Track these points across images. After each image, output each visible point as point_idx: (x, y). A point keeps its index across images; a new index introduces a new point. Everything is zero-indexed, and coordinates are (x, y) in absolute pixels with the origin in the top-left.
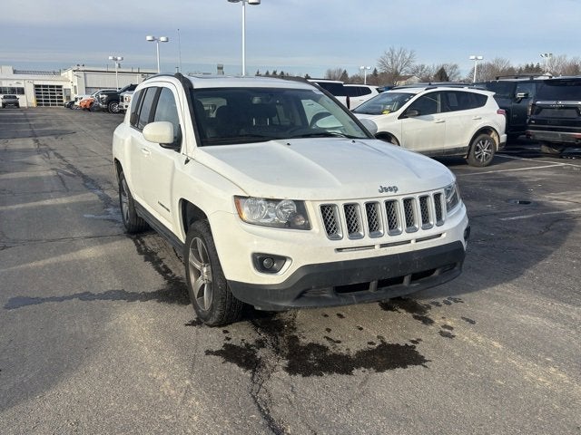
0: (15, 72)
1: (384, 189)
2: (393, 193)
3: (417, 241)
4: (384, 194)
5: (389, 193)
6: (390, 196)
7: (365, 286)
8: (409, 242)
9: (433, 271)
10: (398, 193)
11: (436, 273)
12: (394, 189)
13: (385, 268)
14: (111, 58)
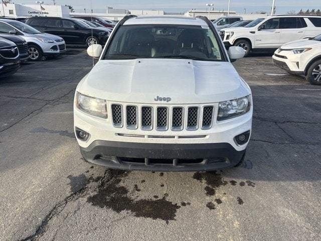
0: (165, 14)
1: (159, 99)
2: (165, 102)
3: (180, 137)
4: (159, 102)
5: (163, 102)
6: (163, 104)
7: (142, 160)
8: (174, 137)
9: (201, 160)
10: (169, 102)
11: (203, 162)
12: (168, 99)
13: (150, 152)
14: (207, 5)
